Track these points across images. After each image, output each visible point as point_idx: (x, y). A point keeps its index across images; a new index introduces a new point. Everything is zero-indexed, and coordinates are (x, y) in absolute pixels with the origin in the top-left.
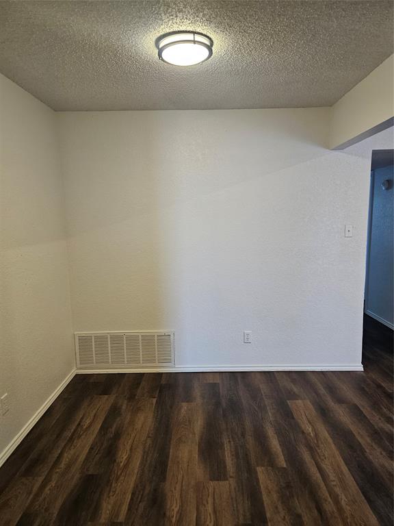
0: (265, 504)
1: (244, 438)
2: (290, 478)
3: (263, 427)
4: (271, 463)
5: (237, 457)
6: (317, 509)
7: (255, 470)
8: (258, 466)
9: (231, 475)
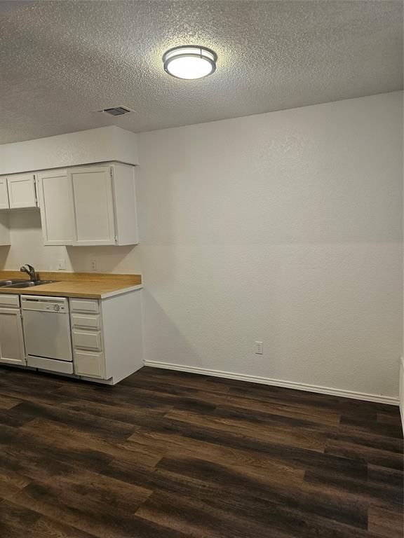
0: (114, 479)
1: (202, 500)
2: (119, 509)
3: (213, 528)
4: (148, 505)
5: (175, 483)
6: (76, 509)
7: (151, 489)
8: (153, 493)
9: (159, 471)
